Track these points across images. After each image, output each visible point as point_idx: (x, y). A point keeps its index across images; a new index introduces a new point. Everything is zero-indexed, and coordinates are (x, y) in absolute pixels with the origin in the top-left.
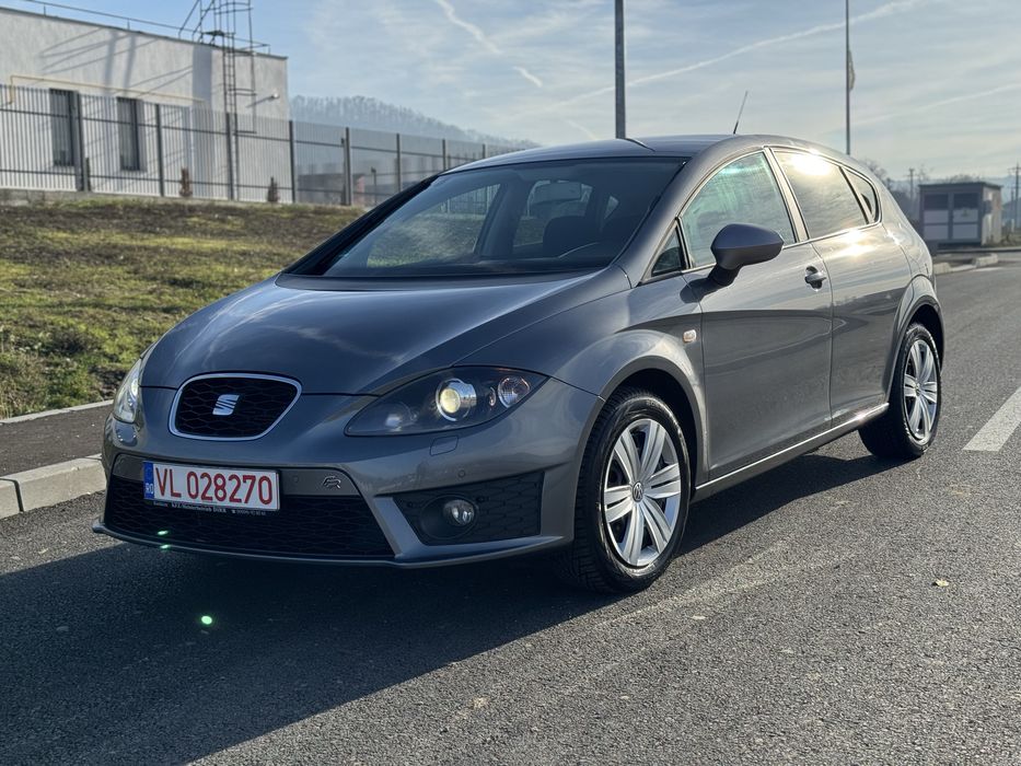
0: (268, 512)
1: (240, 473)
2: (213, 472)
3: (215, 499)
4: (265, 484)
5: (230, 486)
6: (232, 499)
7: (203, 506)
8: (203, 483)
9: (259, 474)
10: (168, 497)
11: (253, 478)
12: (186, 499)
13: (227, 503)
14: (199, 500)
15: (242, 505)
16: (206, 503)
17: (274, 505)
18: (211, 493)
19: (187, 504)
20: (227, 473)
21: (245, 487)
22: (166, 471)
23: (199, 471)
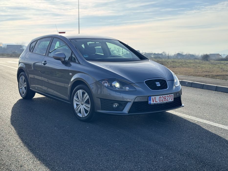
0: (172, 101)
1: (168, 95)
2: (164, 96)
3: (164, 101)
4: (172, 96)
5: (167, 98)
6: (167, 100)
7: (162, 103)
8: (162, 98)
9: (171, 95)
10: (154, 102)
11: (170, 96)
12: (158, 102)
13: (166, 101)
14: (161, 102)
15: (168, 101)
16: (162, 102)
17: (173, 100)
18: (163, 100)
19: (159, 103)
20: (166, 96)
21: (169, 97)
22: (154, 98)
23: (161, 96)
